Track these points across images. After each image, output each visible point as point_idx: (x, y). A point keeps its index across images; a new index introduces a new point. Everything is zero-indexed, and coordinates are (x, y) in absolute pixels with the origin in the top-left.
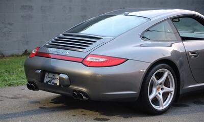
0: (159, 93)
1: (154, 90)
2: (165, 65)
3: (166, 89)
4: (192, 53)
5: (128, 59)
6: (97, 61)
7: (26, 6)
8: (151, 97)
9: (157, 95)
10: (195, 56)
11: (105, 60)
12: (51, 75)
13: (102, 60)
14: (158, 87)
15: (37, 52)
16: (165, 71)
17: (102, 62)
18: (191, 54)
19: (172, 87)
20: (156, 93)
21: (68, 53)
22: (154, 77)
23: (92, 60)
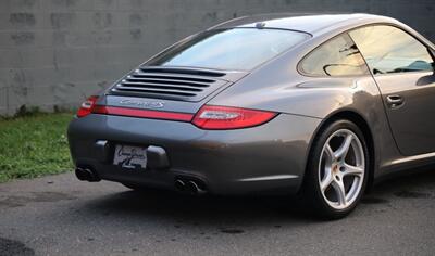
0: (337, 177)
1: (329, 170)
2: (347, 121)
3: (350, 169)
4: (392, 98)
5: (279, 113)
6: (222, 117)
7: (21, 14)
8: (323, 185)
9: (333, 181)
10: (398, 104)
11: (236, 116)
12: (127, 150)
13: (232, 117)
14: (334, 165)
15: (94, 106)
16: (346, 134)
17: (230, 120)
18: (390, 100)
19: (361, 163)
20: (331, 177)
21: (161, 104)
22: (327, 145)
23: (213, 117)
